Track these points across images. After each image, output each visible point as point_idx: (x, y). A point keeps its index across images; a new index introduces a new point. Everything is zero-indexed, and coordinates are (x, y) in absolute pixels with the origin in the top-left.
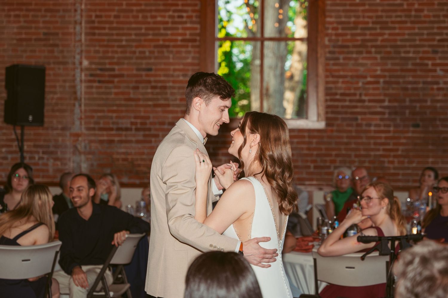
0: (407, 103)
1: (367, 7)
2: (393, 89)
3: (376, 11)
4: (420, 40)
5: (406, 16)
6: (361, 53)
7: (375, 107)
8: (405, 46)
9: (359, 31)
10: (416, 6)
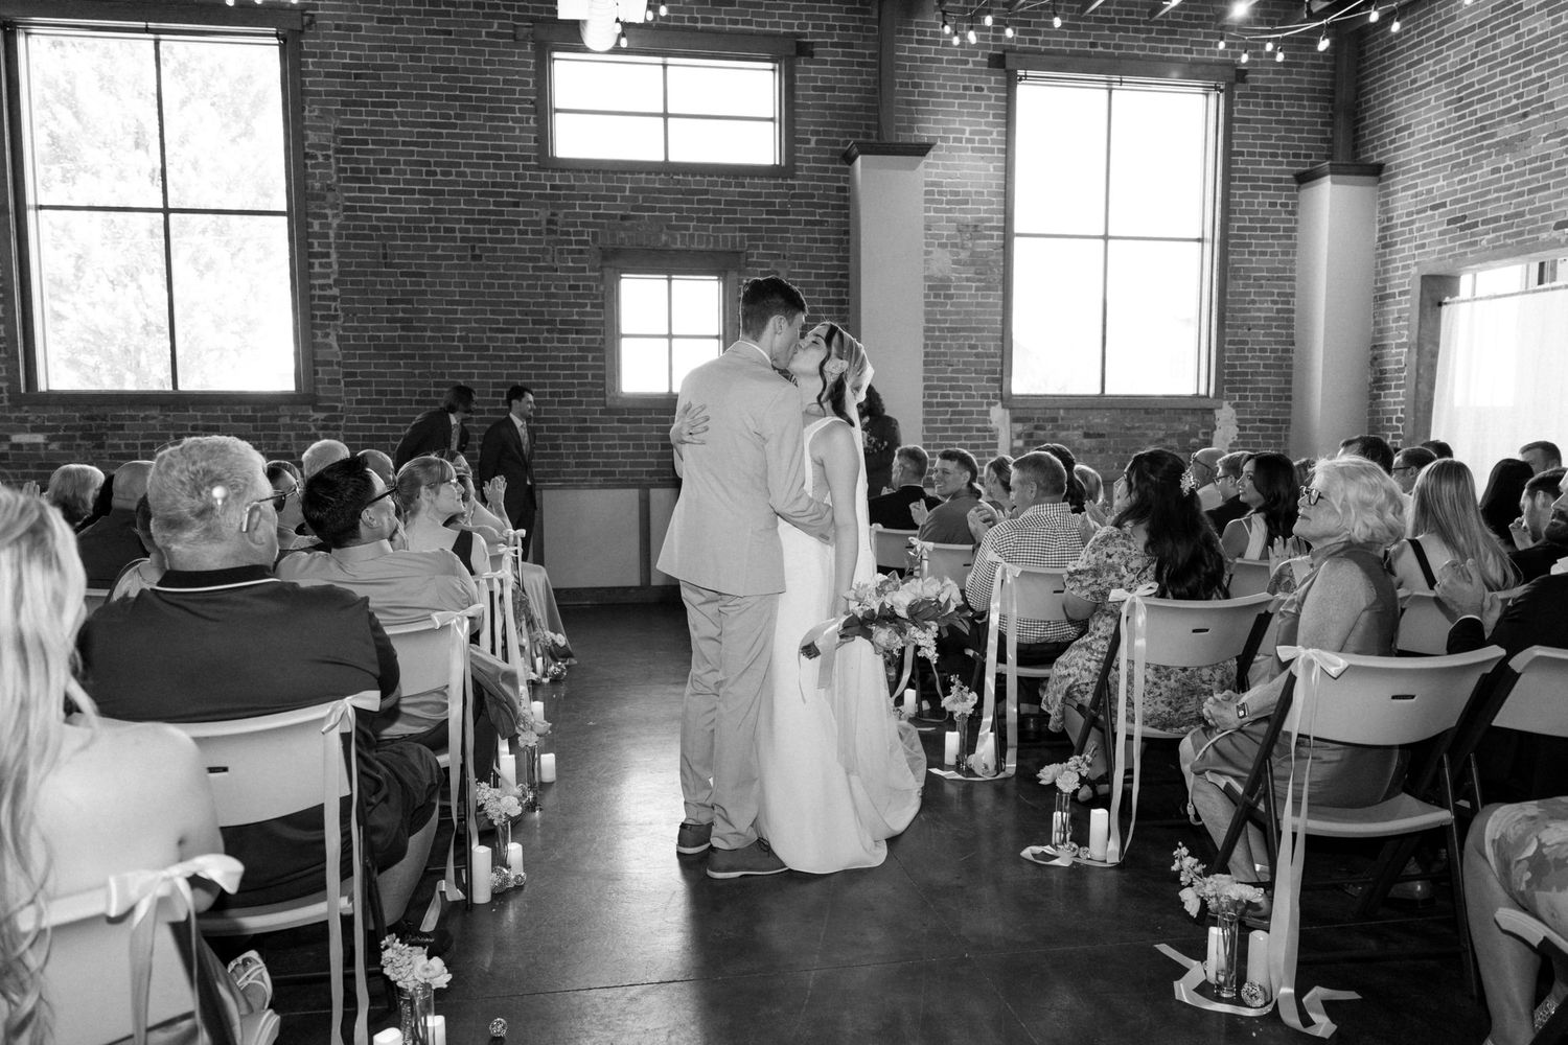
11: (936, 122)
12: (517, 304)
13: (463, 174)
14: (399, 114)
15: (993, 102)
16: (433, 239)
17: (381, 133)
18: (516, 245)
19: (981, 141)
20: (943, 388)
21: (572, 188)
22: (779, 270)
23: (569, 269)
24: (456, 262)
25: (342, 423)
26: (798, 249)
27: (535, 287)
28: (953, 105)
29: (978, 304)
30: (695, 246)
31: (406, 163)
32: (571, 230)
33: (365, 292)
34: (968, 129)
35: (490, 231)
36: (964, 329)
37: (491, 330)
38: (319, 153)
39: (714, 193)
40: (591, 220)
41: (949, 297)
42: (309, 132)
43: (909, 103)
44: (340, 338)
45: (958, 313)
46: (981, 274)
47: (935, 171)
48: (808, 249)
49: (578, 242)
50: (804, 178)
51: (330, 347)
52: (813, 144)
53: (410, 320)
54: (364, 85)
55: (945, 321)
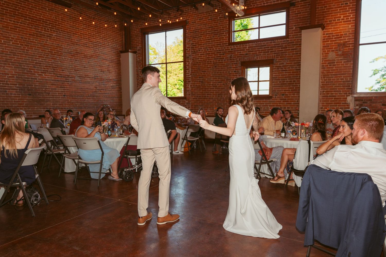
0: (26, 86)
1: (7, 45)
2: (20, 80)
3: (11, 48)
4: (29, 62)
5: (23, 52)
6: (6, 64)
7: (13, 87)
8: (23, 64)
9: (4, 55)
10: (26, 49)
11: (331, 16)
12: (223, 76)
13: (213, 49)
14: (202, 38)
15: (351, 7)
16: (208, 64)
17: (199, 43)
18: (223, 63)
19: (346, 19)
20: (332, 91)
21: (235, 49)
22: (284, 63)
23: (234, 67)
24: (212, 68)
25: (191, 103)
26: (289, 57)
27: (227, 72)
28: (337, 10)
29: (344, 67)
30: (263, 59)
31: (203, 48)
32: (235, 58)
33: (195, 76)
34: (342, 16)
35: (218, 61)
36: (339, 74)
37: (218, 82)
38: (188, 49)
39: (268, 45)
40: (239, 56)
41: (335, 65)
42: (187, 45)
43: (323, 12)
44: (191, 86)
45: (337, 70)
46: (345, 58)
47: (331, 30)
48: (291, 56)
49: (236, 61)
50: (291, 38)
51: (189, 87)
52: (294, 29)
53: (203, 81)
54: (196, 34)
55: (333, 72)
